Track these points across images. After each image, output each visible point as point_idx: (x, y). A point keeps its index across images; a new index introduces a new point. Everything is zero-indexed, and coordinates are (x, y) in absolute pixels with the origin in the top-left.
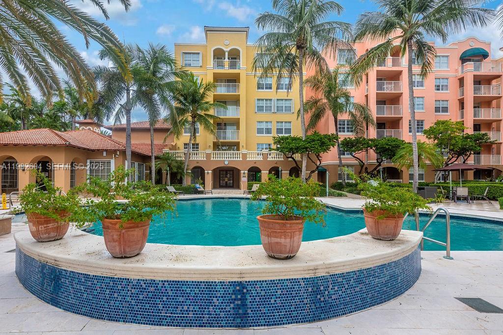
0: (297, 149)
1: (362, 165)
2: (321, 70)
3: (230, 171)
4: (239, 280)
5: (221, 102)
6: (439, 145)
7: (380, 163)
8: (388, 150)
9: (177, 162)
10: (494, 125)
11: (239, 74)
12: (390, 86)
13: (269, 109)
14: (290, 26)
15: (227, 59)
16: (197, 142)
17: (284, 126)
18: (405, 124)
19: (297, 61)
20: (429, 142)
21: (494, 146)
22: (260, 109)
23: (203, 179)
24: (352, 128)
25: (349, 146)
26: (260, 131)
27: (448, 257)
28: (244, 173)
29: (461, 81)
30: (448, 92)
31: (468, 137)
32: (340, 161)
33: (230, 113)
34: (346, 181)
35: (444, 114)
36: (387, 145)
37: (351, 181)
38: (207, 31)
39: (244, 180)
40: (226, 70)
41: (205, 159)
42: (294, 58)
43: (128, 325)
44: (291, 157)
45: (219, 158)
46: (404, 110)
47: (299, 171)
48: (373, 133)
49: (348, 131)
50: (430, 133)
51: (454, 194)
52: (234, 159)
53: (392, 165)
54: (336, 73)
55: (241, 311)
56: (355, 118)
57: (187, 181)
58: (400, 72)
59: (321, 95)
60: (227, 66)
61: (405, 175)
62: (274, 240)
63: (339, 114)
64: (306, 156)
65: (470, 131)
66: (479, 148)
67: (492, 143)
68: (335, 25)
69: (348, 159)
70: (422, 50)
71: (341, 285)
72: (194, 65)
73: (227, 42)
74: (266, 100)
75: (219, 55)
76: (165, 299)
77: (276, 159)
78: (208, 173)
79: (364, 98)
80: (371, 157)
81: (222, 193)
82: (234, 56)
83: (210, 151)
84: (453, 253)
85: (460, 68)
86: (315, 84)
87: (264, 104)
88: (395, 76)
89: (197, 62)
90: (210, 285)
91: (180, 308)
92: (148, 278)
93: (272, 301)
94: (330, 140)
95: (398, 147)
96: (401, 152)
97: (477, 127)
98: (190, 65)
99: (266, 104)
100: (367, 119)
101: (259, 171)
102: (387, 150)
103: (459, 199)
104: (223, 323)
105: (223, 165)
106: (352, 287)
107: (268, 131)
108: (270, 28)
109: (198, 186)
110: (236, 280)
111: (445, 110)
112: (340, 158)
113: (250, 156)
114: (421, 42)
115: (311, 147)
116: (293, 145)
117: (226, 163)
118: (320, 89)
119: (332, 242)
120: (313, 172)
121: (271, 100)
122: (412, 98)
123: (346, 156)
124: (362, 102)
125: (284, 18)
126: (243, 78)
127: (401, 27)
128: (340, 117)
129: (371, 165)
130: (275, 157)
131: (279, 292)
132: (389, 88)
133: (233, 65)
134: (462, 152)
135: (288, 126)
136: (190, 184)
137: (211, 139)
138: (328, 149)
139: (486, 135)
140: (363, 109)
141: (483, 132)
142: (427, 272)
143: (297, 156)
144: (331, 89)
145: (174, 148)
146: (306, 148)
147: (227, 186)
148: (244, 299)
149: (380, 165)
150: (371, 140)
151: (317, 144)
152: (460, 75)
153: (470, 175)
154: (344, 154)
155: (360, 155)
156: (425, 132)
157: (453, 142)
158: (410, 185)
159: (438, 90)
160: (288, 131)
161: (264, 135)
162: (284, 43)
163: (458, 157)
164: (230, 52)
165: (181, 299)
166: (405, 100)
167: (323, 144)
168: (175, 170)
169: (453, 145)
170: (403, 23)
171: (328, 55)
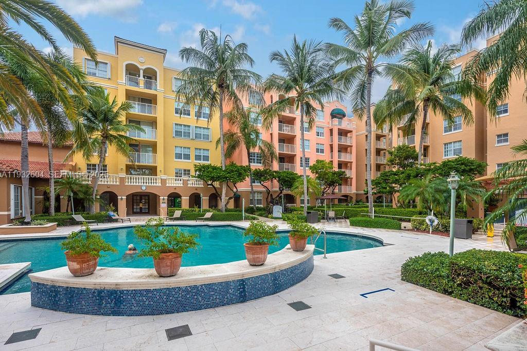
0: (218, 178)
1: (268, 192)
2: (238, 108)
3: (145, 196)
4: (242, 278)
5: (135, 122)
6: (318, 178)
7: (281, 191)
8: (288, 181)
9: (82, 186)
10: (349, 165)
11: (156, 96)
12: (288, 128)
13: (187, 135)
14: (211, 65)
15: (141, 77)
16: (106, 164)
17: (202, 153)
18: (298, 160)
19: (218, 98)
20: (313, 176)
21: (349, 179)
22: (178, 133)
23: (116, 205)
24: (260, 160)
25: (259, 176)
26: (179, 156)
27: (325, 257)
28: (164, 199)
29: (331, 130)
30: (324, 138)
31: (334, 173)
32: (252, 188)
33: (146, 135)
34: (257, 206)
35: (321, 154)
36: (287, 177)
37: (260, 206)
38: (118, 42)
39: (163, 206)
40: (141, 88)
41: (118, 183)
42: (215, 93)
43: (180, 314)
44: (211, 185)
45: (135, 183)
46: (298, 150)
47: (217, 197)
48: (276, 166)
49: (257, 163)
50: (314, 169)
51: (327, 215)
52: (153, 184)
53: (289, 192)
54: (249, 112)
55: (243, 294)
56: (264, 152)
57: (96, 209)
58: (295, 119)
59: (236, 130)
60: (142, 85)
61: (298, 201)
62: (256, 256)
63: (251, 148)
64: (226, 185)
65: (336, 169)
66: (340, 181)
67: (348, 178)
68: (249, 74)
69: (258, 186)
70: (309, 109)
71: (285, 275)
72: (99, 76)
73: (142, 60)
74: (185, 125)
75: (132, 71)
76: (203, 294)
77: (196, 186)
78: (122, 199)
79: (270, 136)
80: (275, 186)
81: (140, 220)
82: (150, 76)
83: (123, 175)
84: (327, 255)
85: (331, 121)
86: (231, 119)
87: (182, 129)
88: (291, 121)
89: (104, 73)
90: (227, 283)
91: (212, 298)
92: (192, 285)
93: (257, 287)
94: (245, 170)
95: (294, 179)
96: (297, 184)
97: (340, 166)
98: (94, 74)
99: (184, 130)
100: (272, 154)
101: (180, 196)
102: (286, 181)
103: (330, 219)
104: (234, 302)
105: (139, 190)
106: (289, 275)
107: (187, 157)
108: (193, 63)
109: (112, 213)
110: (240, 278)
111: (322, 151)
112: (251, 185)
113: (170, 182)
114: (309, 104)
115: (231, 177)
116: (214, 174)
117: (144, 188)
118: (235, 124)
119: (274, 255)
120: (230, 198)
121: (189, 126)
122: (303, 139)
123: (256, 184)
124: (268, 140)
125: (206, 56)
126: (160, 100)
127: (297, 91)
128: (251, 150)
129: (275, 192)
130: (194, 183)
131: (260, 282)
132: (287, 130)
133: (148, 85)
134: (331, 184)
135: (206, 154)
136: (99, 211)
137: (123, 161)
138: (244, 179)
139: (344, 172)
140: (270, 146)
141: (343, 170)
142: (317, 266)
143: (217, 184)
144: (245, 127)
145: (74, 168)
146: (226, 178)
147: (141, 213)
148: (244, 288)
149: (281, 193)
150: (276, 172)
151: (235, 175)
152: (331, 127)
153: (336, 202)
154: (254, 182)
155: (268, 184)
156: (311, 168)
157: (327, 177)
158: (302, 209)
159: (318, 135)
160: (206, 158)
161: (183, 160)
162: (206, 79)
163: (329, 188)
164: (145, 71)
165: (212, 293)
166: (298, 140)
167: (240, 175)
168: (81, 196)
169: (326, 179)
170: (297, 87)
171: (244, 98)
